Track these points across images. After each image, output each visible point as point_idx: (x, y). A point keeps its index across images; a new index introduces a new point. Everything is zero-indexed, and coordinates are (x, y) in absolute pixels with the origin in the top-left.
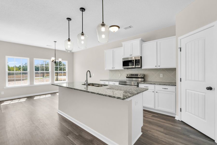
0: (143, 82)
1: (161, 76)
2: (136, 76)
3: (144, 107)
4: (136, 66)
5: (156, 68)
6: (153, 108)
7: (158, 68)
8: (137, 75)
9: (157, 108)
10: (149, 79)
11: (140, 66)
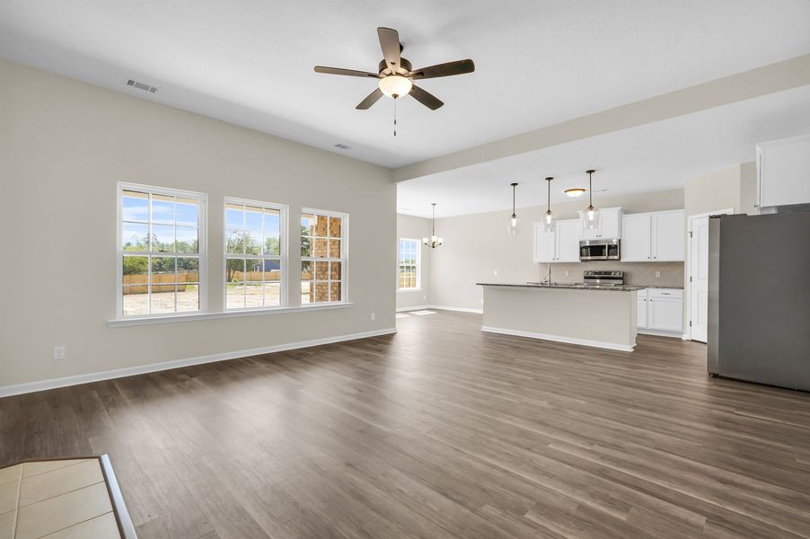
0: (622, 287)
1: (658, 274)
2: (606, 276)
3: (639, 329)
4: (611, 257)
5: (649, 260)
6: (644, 326)
7: (654, 260)
8: (610, 273)
9: (651, 326)
10: (634, 281)
11: (616, 257)
